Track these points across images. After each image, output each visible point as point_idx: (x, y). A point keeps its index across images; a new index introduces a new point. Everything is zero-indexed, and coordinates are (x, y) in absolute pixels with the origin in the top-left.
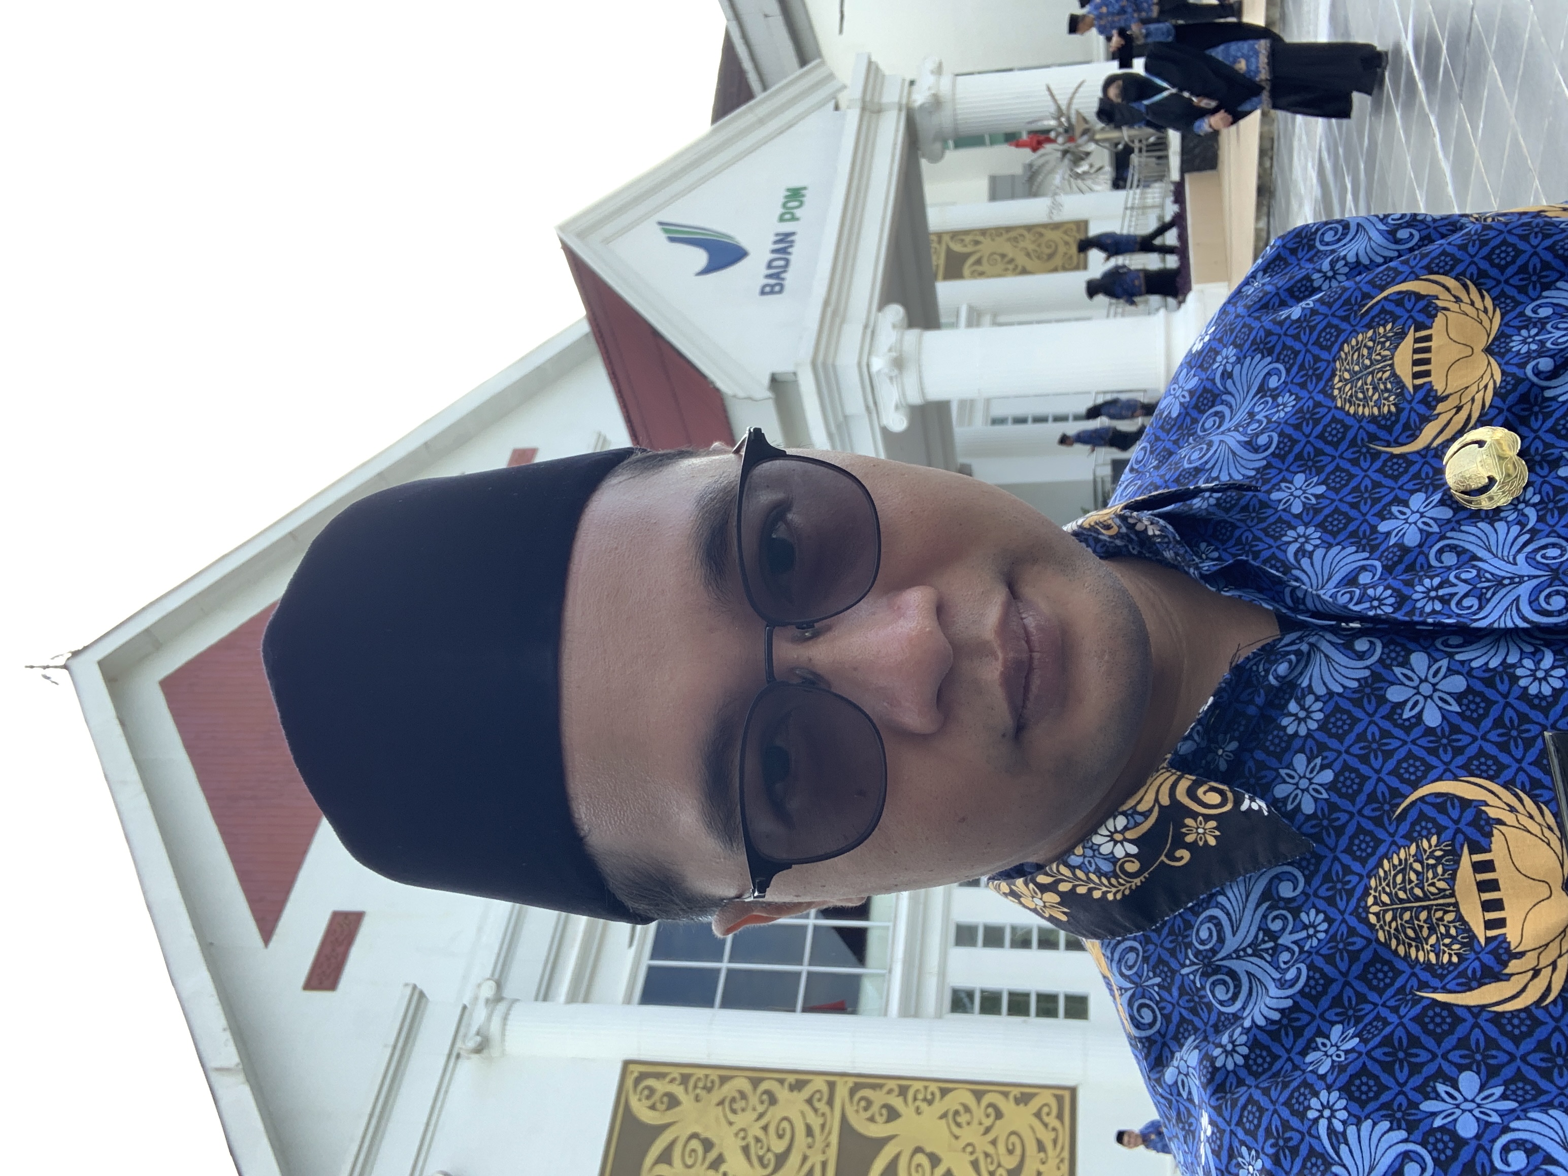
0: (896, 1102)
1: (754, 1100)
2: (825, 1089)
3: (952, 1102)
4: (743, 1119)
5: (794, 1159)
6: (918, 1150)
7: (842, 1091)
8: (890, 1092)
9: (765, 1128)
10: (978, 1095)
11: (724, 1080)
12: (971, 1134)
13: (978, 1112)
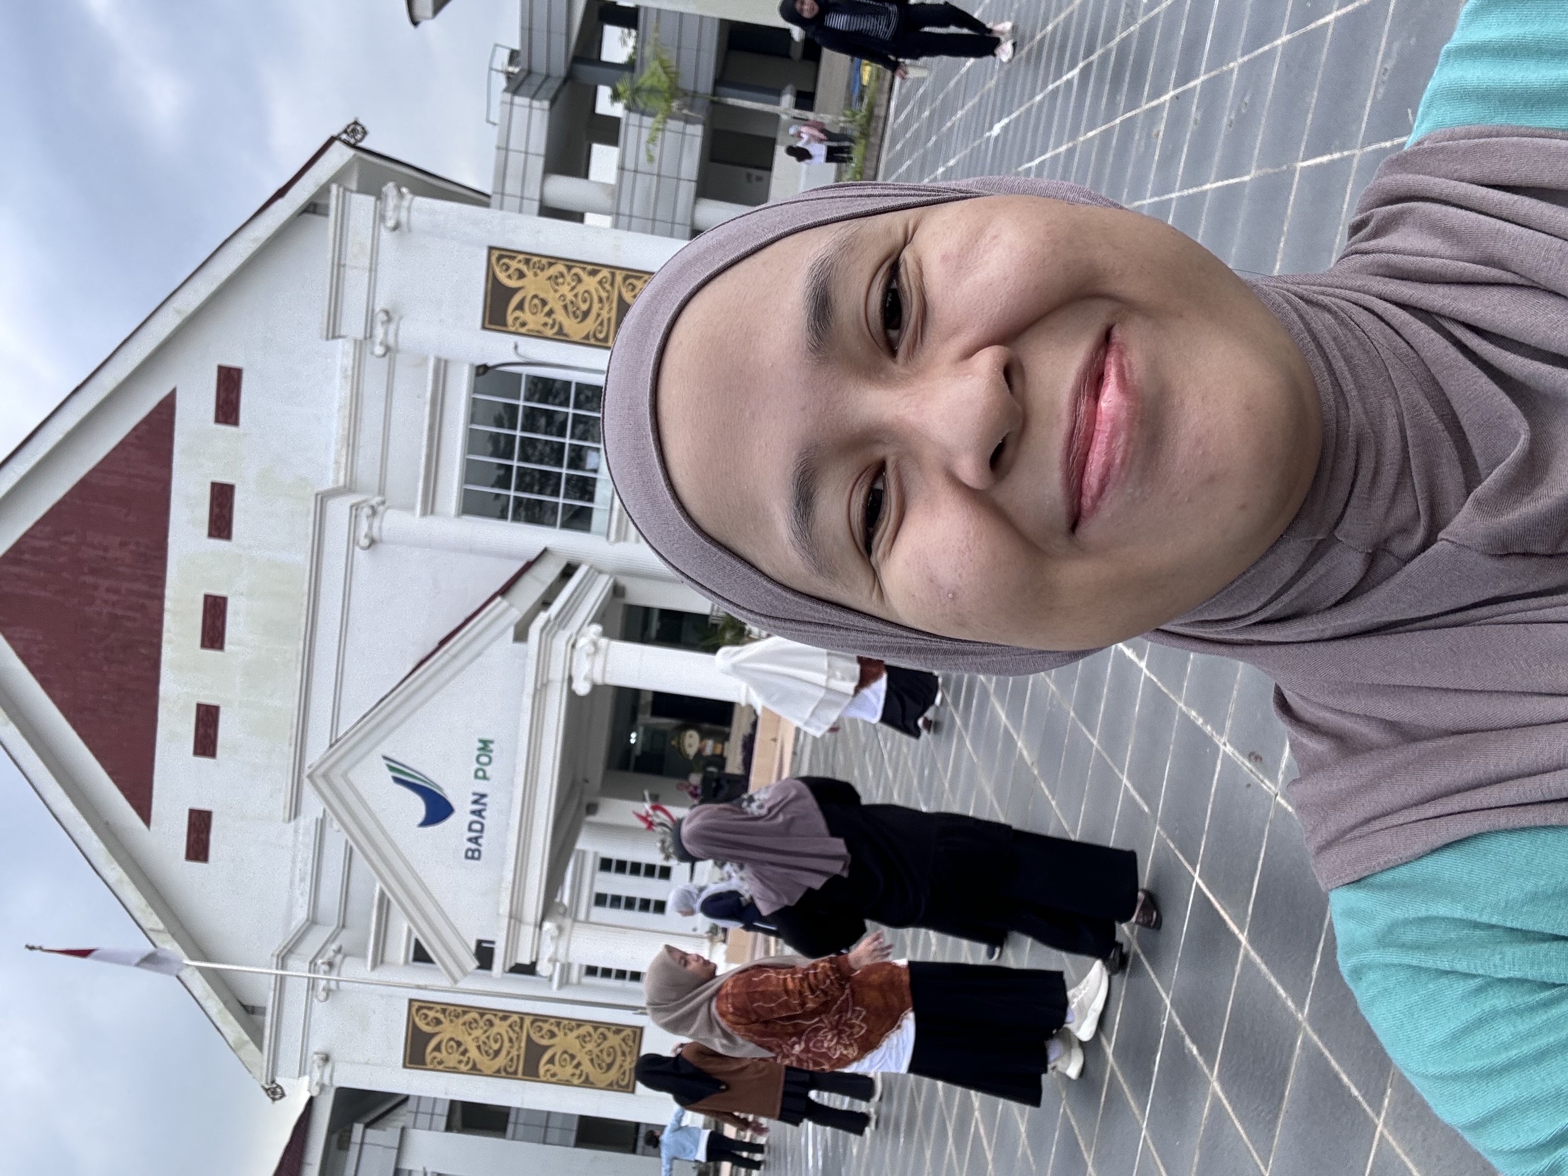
0: (555, 1029)
1: (481, 1023)
2: (518, 1020)
3: (582, 1031)
4: (478, 1033)
5: (504, 1052)
6: (565, 1052)
7: (527, 1021)
8: (552, 1024)
9: (488, 1038)
10: (596, 1028)
11: (465, 1013)
12: (589, 1046)
13: (595, 1036)
